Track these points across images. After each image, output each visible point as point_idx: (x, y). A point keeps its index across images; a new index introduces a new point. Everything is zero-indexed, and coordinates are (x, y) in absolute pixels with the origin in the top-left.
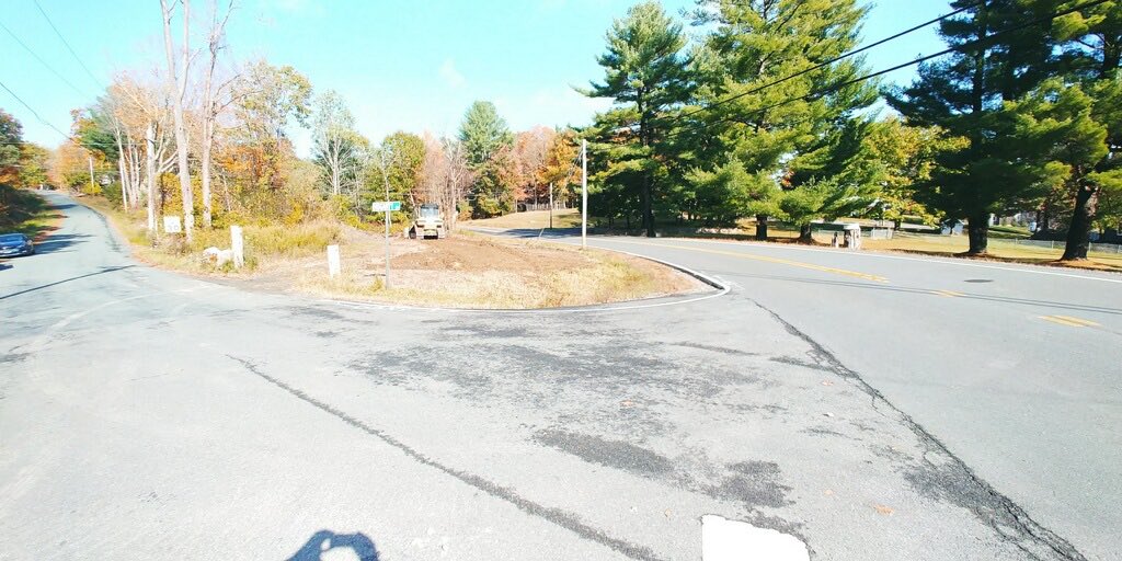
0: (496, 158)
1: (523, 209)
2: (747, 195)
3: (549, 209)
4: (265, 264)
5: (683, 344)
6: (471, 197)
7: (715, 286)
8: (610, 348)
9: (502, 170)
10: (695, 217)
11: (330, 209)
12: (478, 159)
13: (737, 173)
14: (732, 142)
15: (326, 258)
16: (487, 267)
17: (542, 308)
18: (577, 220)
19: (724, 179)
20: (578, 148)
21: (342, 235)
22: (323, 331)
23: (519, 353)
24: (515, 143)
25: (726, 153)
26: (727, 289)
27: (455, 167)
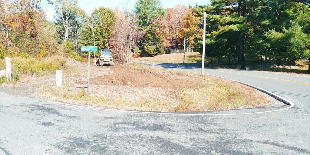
0: (154, 23)
1: (168, 52)
2: (303, 46)
3: (183, 52)
4: (23, 79)
5: (266, 142)
6: (140, 45)
7: (284, 102)
8: (217, 142)
9: (158, 30)
10: (270, 58)
11: (61, 50)
12: (145, 24)
13: (297, 33)
14: (294, 14)
15: (55, 77)
16: (147, 85)
17: (176, 111)
18: (199, 59)
19: (289, 36)
20: (202, 18)
21: (67, 64)
22: (46, 121)
23: (160, 143)
24: (166, 15)
25: (291, 21)
26: (292, 105)
27: (132, 28)
